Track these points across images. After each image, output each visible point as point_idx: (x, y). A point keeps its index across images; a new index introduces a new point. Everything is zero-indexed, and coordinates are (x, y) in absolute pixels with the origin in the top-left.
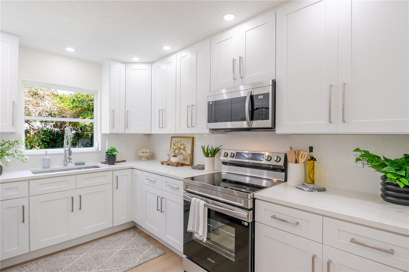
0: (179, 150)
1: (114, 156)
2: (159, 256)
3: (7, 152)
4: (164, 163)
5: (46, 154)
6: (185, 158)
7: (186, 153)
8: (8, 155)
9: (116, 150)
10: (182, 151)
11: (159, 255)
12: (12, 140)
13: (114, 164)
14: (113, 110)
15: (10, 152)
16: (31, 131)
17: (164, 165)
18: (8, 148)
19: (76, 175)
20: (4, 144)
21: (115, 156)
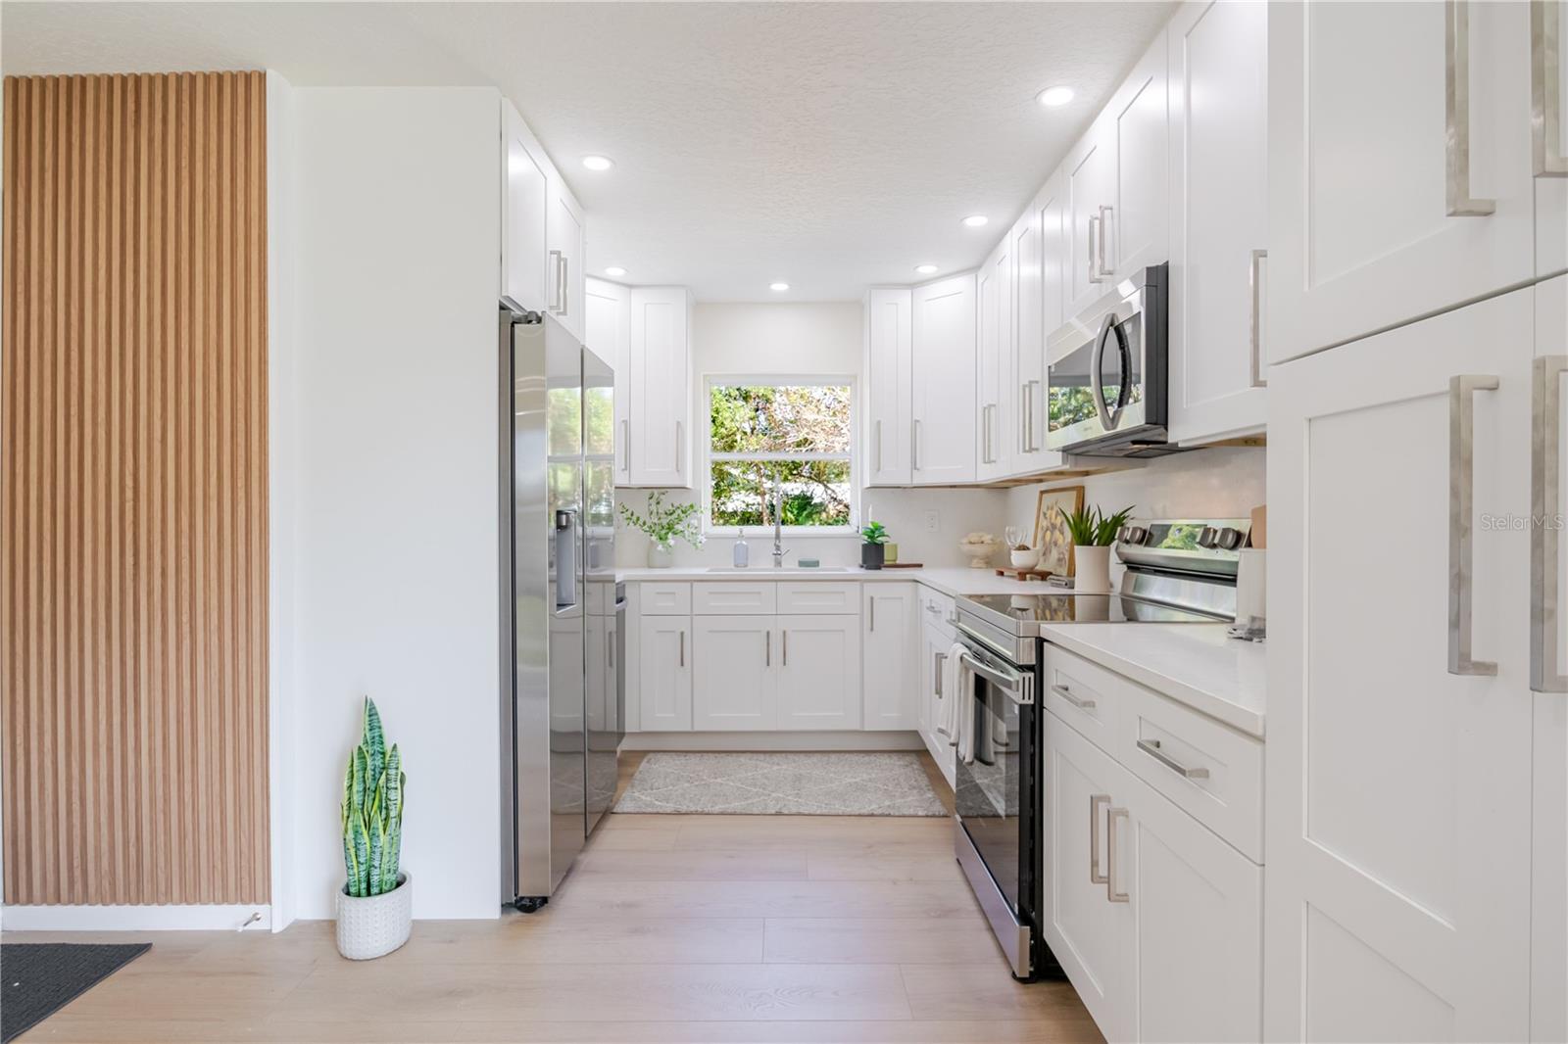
0: (1052, 533)
1: (880, 547)
2: (927, 816)
3: (676, 527)
4: (1005, 574)
5: (741, 536)
6: (1062, 556)
7: (1064, 538)
8: (675, 533)
9: (883, 530)
10: (1057, 533)
11: (930, 814)
12: (686, 504)
13: (878, 568)
14: (879, 422)
15: (679, 527)
16: (831, 506)
17: (1004, 579)
18: (680, 520)
19: (776, 581)
20: (674, 512)
21: (882, 544)
